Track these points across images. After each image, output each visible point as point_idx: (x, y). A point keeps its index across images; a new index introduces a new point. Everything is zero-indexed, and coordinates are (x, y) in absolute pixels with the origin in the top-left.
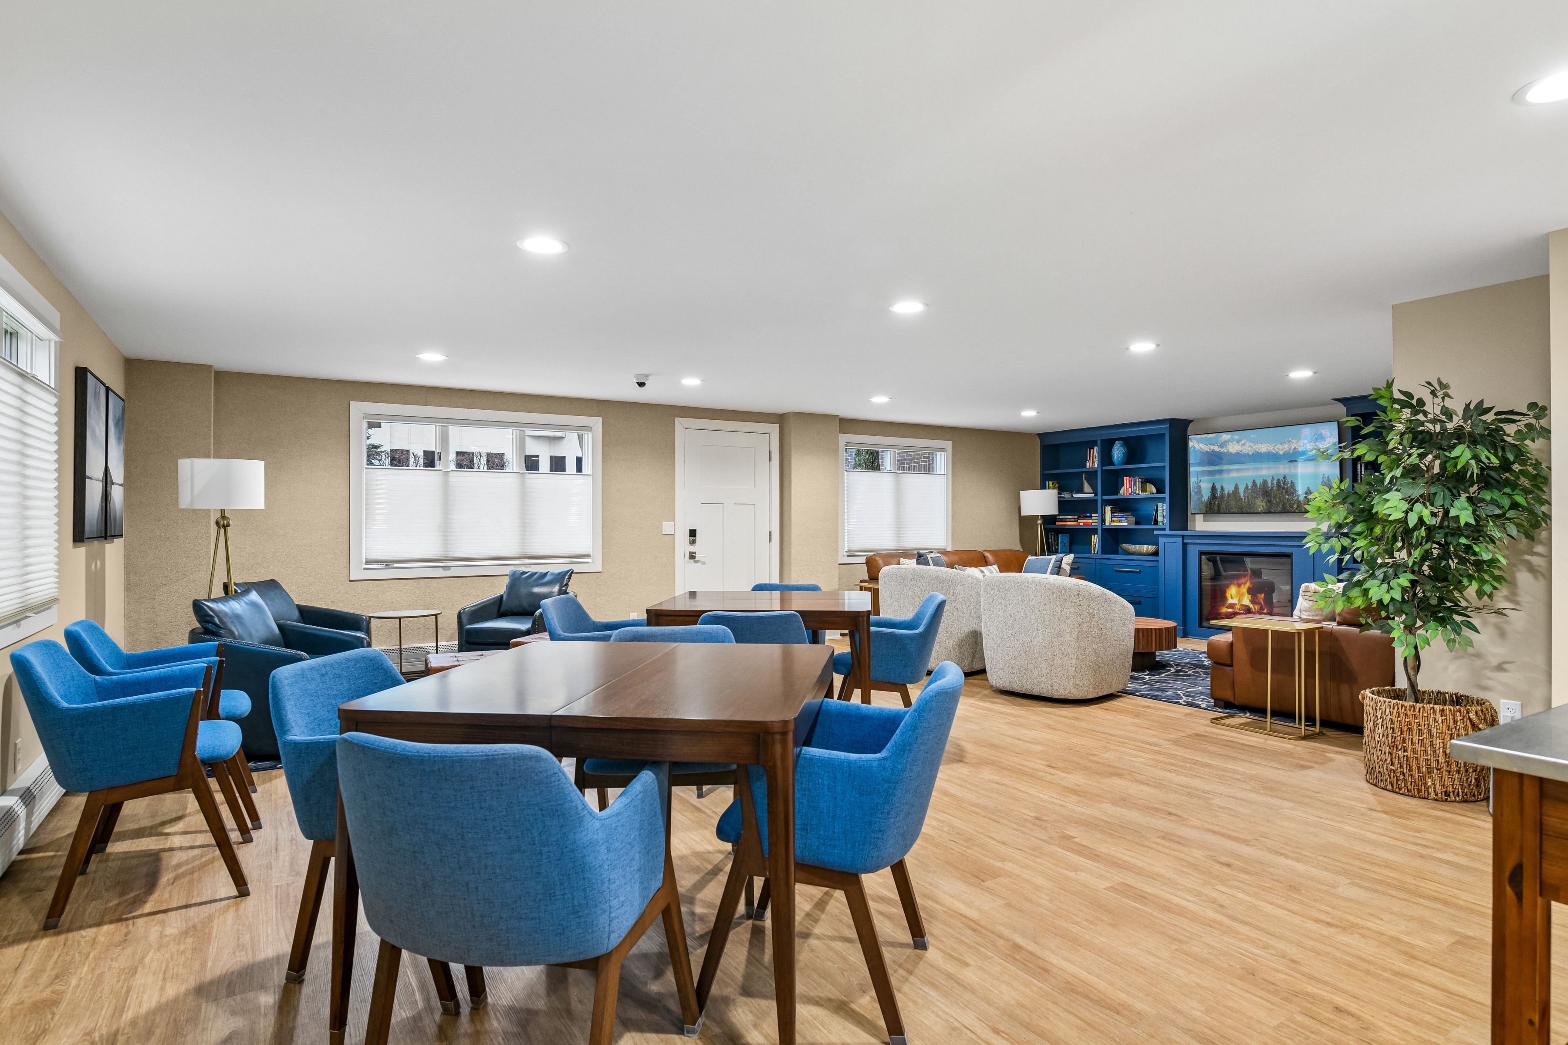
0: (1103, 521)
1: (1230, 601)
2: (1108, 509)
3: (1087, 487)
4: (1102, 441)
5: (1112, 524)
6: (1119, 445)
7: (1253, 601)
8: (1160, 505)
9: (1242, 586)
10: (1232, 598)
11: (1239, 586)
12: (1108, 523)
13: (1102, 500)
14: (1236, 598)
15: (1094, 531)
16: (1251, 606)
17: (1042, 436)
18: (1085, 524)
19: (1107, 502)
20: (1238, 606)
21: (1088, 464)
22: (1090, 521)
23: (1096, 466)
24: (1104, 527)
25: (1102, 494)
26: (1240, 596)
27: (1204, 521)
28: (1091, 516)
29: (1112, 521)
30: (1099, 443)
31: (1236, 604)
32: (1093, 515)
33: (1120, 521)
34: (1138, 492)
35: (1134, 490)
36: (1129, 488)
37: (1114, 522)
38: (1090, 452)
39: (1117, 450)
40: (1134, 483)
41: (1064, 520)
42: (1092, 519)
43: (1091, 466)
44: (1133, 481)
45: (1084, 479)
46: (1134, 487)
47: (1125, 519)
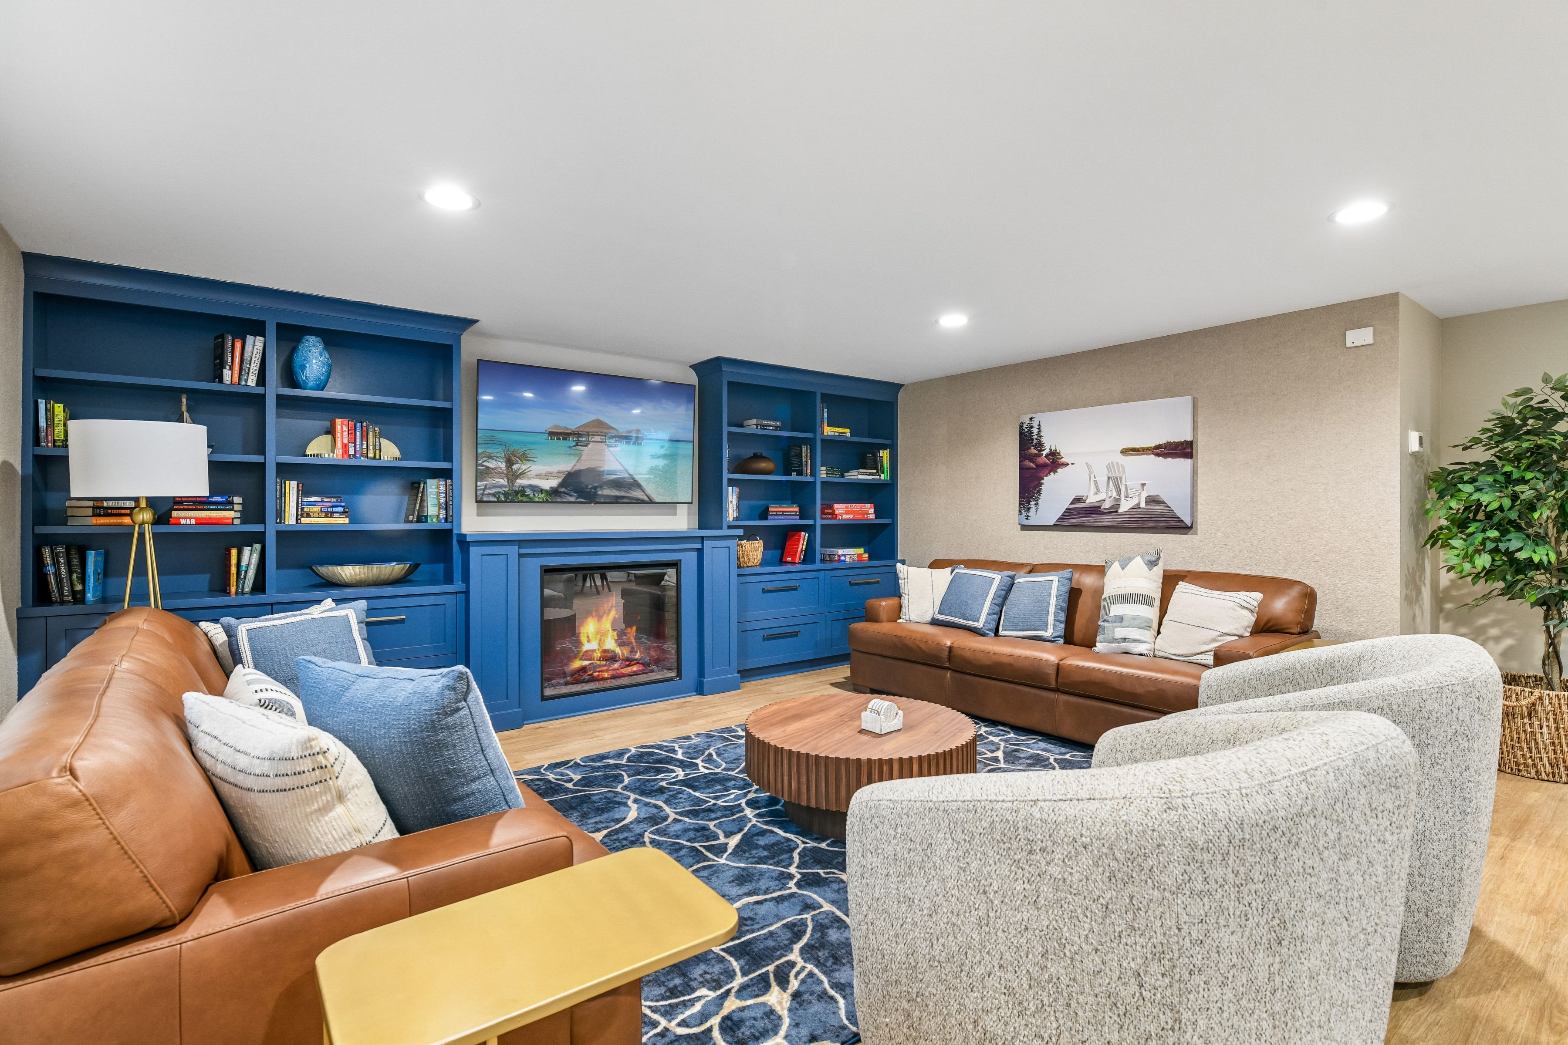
0: (278, 514)
1: (586, 647)
2: (292, 487)
4: (279, 327)
5: (304, 520)
6: (319, 346)
8: (432, 484)
9: (604, 618)
10: (589, 641)
11: (600, 618)
12: (290, 519)
13: (279, 466)
14: (595, 639)
15: (247, 539)
18: (200, 522)
19: (286, 471)
20: (598, 654)
21: (227, 374)
22: (229, 513)
23: (252, 381)
24: (281, 528)
25: (279, 452)
26: (601, 634)
28: (231, 502)
29: (301, 513)
30: (271, 329)
31: (594, 651)
32: (235, 499)
33: (328, 514)
34: (371, 455)
35: (358, 449)
36: (345, 441)
37: (308, 515)
38: (238, 345)
39: (317, 355)
40: (358, 434)
41: (114, 511)
42: (232, 510)
43: (236, 379)
44: (358, 430)
45: (184, 408)
46: (358, 442)
47: (340, 509)
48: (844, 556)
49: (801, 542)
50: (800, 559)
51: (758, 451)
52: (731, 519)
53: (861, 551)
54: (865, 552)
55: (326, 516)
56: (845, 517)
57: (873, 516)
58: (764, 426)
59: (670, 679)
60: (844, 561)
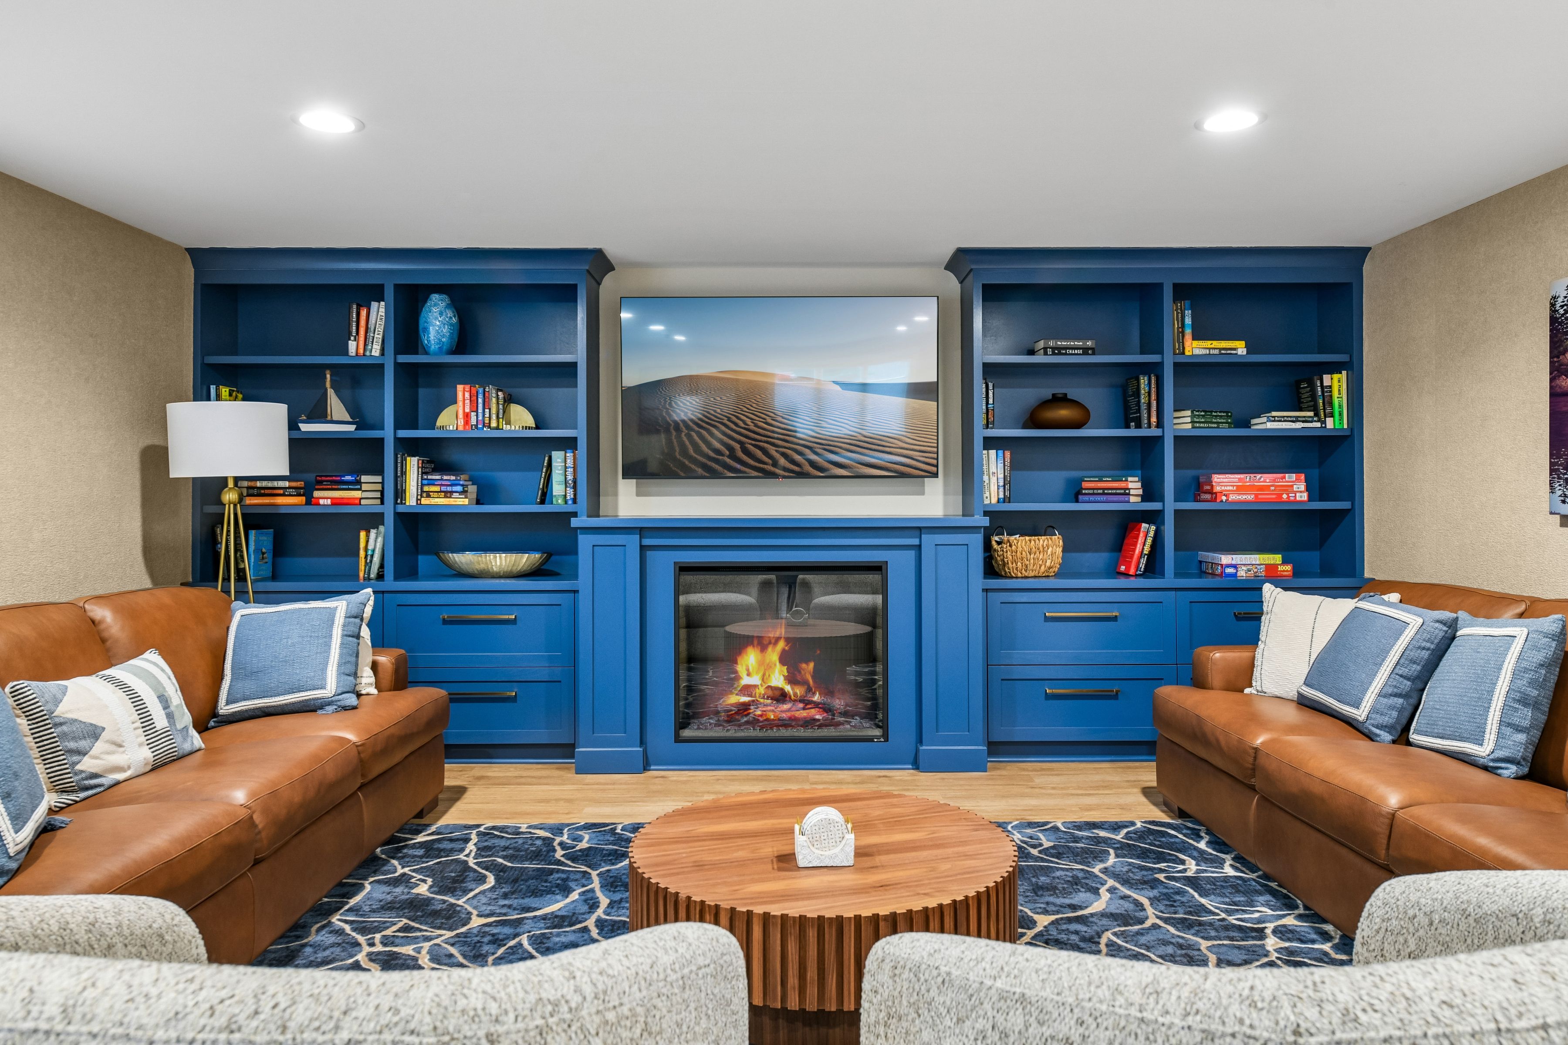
0: (400, 494)
1: (745, 681)
2: (413, 464)
3: (336, 407)
4: (397, 287)
5: (424, 501)
6: (442, 305)
7: (791, 679)
8: (557, 457)
12: (411, 500)
13: (399, 441)
14: (757, 673)
15: (373, 520)
16: (788, 688)
17: (198, 256)
18: (336, 502)
19: (409, 447)
20: (762, 690)
21: (352, 345)
22: (357, 494)
23: (376, 351)
24: (401, 509)
25: (397, 426)
27: (638, 494)
28: (359, 482)
29: (422, 494)
30: (389, 293)
31: (756, 686)
32: (364, 478)
33: (448, 494)
34: (494, 424)
35: (480, 418)
36: (467, 410)
37: (428, 496)
38: (364, 313)
39: (437, 315)
40: (480, 401)
41: (267, 491)
42: (360, 489)
43: (361, 351)
44: (480, 396)
45: (328, 384)
46: (480, 410)
47: (459, 488)
48: (1235, 566)
49: (1141, 540)
50: (1137, 567)
51: (1059, 391)
52: (994, 500)
53: (1277, 558)
54: (1284, 562)
55: (446, 497)
56: (1232, 497)
57: (1305, 497)
58: (1060, 349)
59: (870, 740)
60: (1235, 575)
